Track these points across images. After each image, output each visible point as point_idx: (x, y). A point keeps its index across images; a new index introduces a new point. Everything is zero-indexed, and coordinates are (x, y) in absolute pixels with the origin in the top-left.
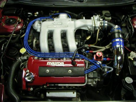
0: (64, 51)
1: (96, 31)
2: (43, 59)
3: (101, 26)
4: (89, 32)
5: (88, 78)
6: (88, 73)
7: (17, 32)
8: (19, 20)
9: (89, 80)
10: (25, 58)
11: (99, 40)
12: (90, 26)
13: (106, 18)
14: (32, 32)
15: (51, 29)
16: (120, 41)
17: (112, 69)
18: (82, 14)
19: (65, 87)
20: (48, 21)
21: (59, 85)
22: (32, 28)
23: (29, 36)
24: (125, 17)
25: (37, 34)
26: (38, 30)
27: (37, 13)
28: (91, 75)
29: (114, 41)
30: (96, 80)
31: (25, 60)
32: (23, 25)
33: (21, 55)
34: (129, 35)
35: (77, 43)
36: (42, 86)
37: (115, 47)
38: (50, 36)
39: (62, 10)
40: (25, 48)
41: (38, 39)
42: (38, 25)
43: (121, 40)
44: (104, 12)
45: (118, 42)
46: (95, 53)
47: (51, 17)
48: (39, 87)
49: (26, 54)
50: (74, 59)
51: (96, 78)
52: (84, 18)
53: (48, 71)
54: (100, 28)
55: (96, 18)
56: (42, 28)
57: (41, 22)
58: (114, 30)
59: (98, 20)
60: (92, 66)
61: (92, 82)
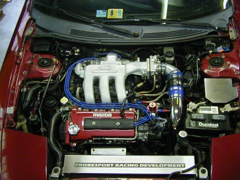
0: (112, 101)
1: (151, 77)
2: (88, 110)
3: (158, 71)
4: (143, 78)
5: (138, 131)
6: (138, 126)
7: (54, 77)
8: (56, 62)
9: (140, 134)
10: (67, 109)
11: (157, 86)
12: (145, 71)
13: (167, 59)
14: (73, 77)
15: (97, 75)
16: (178, 90)
17: (166, 121)
19: (112, 140)
20: (94, 63)
21: (106, 139)
22: (73, 72)
23: (70, 82)
24: (192, 57)
25: (79, 81)
26: (82, 76)
27: (78, 50)
28: (141, 128)
29: (171, 89)
30: (147, 133)
31: (67, 112)
32: (61, 68)
33: (61, 105)
35: (127, 92)
36: (86, 140)
37: (172, 96)
38: (96, 82)
39: (111, 49)
40: (67, 97)
41: (81, 86)
42: (81, 70)
43: (180, 88)
45: (176, 90)
46: (148, 104)
47: (96, 57)
48: (83, 140)
49: (68, 104)
50: (124, 110)
51: (146, 131)
52: (138, 59)
53: (94, 123)
54: (157, 73)
55: (153, 60)
56: (86, 73)
57: (84, 65)
58: (172, 75)
59: (155, 63)
60: (142, 118)
61: (142, 136)
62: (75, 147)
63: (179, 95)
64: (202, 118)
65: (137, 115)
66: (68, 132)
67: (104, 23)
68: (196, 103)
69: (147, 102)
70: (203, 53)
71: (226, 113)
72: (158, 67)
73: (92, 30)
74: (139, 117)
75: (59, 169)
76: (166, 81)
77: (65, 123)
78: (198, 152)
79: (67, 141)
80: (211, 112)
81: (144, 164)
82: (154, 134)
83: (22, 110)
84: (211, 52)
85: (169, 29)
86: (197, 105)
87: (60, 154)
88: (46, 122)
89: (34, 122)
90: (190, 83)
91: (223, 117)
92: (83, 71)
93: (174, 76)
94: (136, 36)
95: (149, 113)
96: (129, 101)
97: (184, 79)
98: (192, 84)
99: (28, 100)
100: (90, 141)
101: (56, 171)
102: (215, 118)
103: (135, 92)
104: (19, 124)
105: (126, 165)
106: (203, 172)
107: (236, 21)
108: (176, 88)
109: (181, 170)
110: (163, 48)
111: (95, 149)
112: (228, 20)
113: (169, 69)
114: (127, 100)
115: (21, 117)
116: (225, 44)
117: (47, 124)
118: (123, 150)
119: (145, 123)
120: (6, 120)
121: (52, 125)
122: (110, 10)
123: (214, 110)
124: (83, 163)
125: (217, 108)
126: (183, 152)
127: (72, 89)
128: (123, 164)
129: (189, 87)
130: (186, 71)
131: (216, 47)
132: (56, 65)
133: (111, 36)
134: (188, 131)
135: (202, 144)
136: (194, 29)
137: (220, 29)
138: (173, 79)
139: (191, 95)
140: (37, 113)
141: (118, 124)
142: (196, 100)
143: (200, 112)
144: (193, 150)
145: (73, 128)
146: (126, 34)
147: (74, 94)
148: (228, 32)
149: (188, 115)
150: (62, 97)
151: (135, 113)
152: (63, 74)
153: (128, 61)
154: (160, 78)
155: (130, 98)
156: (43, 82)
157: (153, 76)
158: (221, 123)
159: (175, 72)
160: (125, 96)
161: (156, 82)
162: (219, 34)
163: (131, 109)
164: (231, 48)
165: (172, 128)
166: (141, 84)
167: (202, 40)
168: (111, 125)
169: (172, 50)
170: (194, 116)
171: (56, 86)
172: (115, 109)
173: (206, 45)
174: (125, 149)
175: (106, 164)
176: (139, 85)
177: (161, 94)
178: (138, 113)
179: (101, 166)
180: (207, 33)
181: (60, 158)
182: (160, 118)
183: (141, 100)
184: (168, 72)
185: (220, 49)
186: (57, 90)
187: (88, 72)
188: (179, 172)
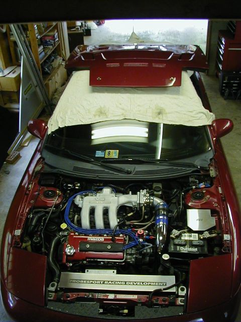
0: (105, 228)
1: (141, 208)
2: (84, 235)
3: (146, 203)
4: (133, 209)
5: (127, 254)
6: (127, 250)
7: (57, 206)
8: (59, 193)
9: (129, 257)
10: (66, 233)
11: (146, 217)
12: (135, 202)
13: (155, 193)
14: (73, 207)
15: (93, 205)
17: (151, 245)
18: (129, 187)
19: (104, 262)
20: (91, 195)
21: (98, 260)
22: (73, 203)
23: (70, 211)
24: (177, 191)
25: (78, 210)
26: (80, 206)
28: (129, 251)
29: (158, 218)
30: (134, 256)
31: (65, 236)
32: (63, 199)
33: (61, 230)
34: (177, 211)
35: (118, 220)
36: (81, 261)
37: (158, 224)
38: (92, 212)
39: (107, 183)
40: (66, 223)
41: (79, 215)
42: (80, 200)
43: (165, 218)
44: (155, 185)
45: (161, 219)
46: (137, 231)
47: (94, 191)
48: (78, 261)
49: (66, 229)
50: (115, 236)
51: (133, 254)
52: (130, 192)
53: (88, 246)
54: (145, 205)
55: (143, 193)
56: (84, 203)
57: (83, 196)
58: (159, 206)
59: (145, 196)
60: (130, 243)
61: (130, 259)
62: (71, 267)
63: (164, 223)
64: (183, 243)
65: (126, 240)
66: (66, 252)
67: (102, 162)
68: (179, 231)
69: (136, 230)
70: (188, 188)
71: (204, 239)
72: (146, 199)
73: (92, 167)
74: (129, 241)
75: (56, 284)
76: (154, 212)
77: (63, 245)
78: (180, 273)
79: (65, 261)
80: (192, 239)
81: (130, 282)
82: (141, 257)
83: (28, 233)
84: (194, 187)
85: (158, 167)
86: (179, 232)
87: (57, 272)
88: (47, 244)
89: (37, 243)
90: (175, 214)
91: (202, 242)
92: (82, 202)
93: (161, 207)
94: (129, 173)
95: (137, 239)
96: (120, 228)
97: (170, 210)
98: (176, 215)
99: (33, 224)
100: (85, 262)
101: (53, 286)
102: (194, 243)
103: (126, 221)
104: (24, 245)
105: (114, 283)
106: (182, 290)
107: (216, 162)
108: (161, 217)
109: (162, 288)
110: (152, 184)
111: (89, 270)
112: (209, 161)
113: (156, 201)
114: (118, 227)
115: (26, 239)
116: (206, 181)
117: (48, 246)
118: (114, 272)
119: (133, 247)
120: (14, 241)
121: (52, 247)
122: (107, 151)
123: (194, 237)
124: (76, 280)
125: (197, 234)
126: (165, 272)
127: (71, 216)
128: (112, 282)
129: (173, 217)
130: (172, 203)
131: (199, 183)
132: (59, 196)
133: (108, 173)
134: (170, 254)
135: (184, 267)
136: (179, 168)
137: (202, 168)
138: (159, 209)
139: (175, 224)
140: (40, 236)
141: (109, 247)
142: (178, 228)
143: (183, 238)
144: (174, 271)
145: (70, 249)
146: (120, 171)
147: (73, 221)
148: (208, 171)
149: (172, 241)
150: (62, 223)
151: (124, 238)
152: (65, 203)
153: (121, 194)
154: (149, 209)
155: (121, 225)
156: (47, 210)
157: (142, 207)
158: (200, 248)
159: (161, 204)
160: (116, 224)
161: (144, 213)
162: (202, 172)
163: (121, 235)
164: (212, 184)
165: (157, 253)
166: (132, 214)
167: (187, 177)
168: (103, 248)
169: (160, 185)
170: (177, 241)
171: (57, 213)
172: (107, 234)
173: (190, 181)
174: (115, 271)
175: (97, 281)
176: (129, 215)
177: (149, 224)
178: (127, 238)
179: (92, 283)
180: (190, 171)
181: (57, 275)
182: (146, 244)
183: (131, 228)
184: (155, 204)
185: (202, 185)
186: (59, 217)
187: (86, 202)
188: (160, 290)
